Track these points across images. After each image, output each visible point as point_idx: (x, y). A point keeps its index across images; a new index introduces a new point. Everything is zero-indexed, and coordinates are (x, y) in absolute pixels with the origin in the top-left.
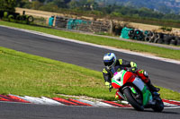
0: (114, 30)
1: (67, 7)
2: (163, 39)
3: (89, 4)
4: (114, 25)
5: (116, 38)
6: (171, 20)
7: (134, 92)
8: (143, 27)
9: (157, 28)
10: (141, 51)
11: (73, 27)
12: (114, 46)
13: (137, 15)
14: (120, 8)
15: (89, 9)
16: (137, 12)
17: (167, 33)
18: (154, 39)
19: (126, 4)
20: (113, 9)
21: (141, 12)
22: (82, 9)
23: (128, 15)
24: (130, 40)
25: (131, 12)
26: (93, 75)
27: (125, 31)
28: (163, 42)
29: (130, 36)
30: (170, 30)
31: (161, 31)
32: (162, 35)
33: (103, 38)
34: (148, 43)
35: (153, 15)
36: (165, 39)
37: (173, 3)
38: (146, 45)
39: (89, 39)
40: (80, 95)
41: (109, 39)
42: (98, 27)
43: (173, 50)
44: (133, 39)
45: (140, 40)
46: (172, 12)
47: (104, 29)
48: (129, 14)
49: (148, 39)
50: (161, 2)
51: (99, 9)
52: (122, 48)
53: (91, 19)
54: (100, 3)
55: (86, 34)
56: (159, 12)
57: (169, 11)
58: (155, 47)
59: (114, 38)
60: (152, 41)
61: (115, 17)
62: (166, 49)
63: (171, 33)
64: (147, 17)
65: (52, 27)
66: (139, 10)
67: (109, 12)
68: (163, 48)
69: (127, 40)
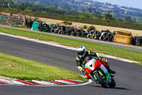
0: (26, 23)
2: (65, 31)
3: (6, 3)
4: (26, 20)
5: (28, 30)
6: (71, 16)
7: (101, 74)
8: (49, 22)
9: (60, 22)
10: (48, 40)
12: (27, 36)
14: (30, 6)
15: (7, 7)
16: (44, 9)
17: (68, 26)
18: (58, 31)
19: (36, 3)
20: (26, 7)
21: (48, 9)
23: (38, 12)
24: (39, 32)
25: (40, 9)
26: (10, 59)
27: (35, 25)
28: (65, 33)
29: (39, 28)
30: (71, 24)
31: (64, 25)
32: (64, 28)
33: (17, 30)
34: (53, 34)
35: (57, 12)
37: (73, 2)
38: (52, 36)
39: (6, 31)
41: (22, 31)
42: (14, 21)
43: (72, 40)
44: (42, 30)
45: (47, 31)
46: (73, 9)
47: (18, 23)
49: (53, 31)
50: (64, 1)
51: (15, 7)
52: (32, 38)
53: (8, 14)
54: (15, 2)
55: (4, 26)
56: (62, 9)
57: (70, 9)
58: (59, 37)
59: (26, 30)
61: (27, 13)
62: (67, 39)
63: (71, 26)
64: (52, 13)
66: (47, 7)
67: (23, 9)
68: (65, 38)
69: (37, 31)
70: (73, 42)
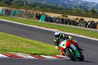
0: (37, 16)
1: (11, 4)
2: (63, 21)
3: (23, 3)
4: (37, 14)
6: (67, 11)
8: (52, 15)
9: (60, 16)
10: (51, 28)
11: (14, 15)
12: (37, 25)
13: (49, 8)
14: (39, 4)
15: (23, 5)
16: (49, 7)
17: (65, 18)
18: (58, 21)
19: (43, 2)
20: (36, 5)
21: (51, 7)
22: (19, 5)
25: (46, 7)
26: (25, 41)
27: (43, 17)
28: (63, 23)
29: (45, 20)
30: (67, 17)
31: (62, 17)
32: (63, 19)
33: (30, 21)
34: (55, 24)
35: (58, 9)
36: (64, 21)
37: (68, 2)
38: (54, 25)
39: (23, 21)
40: (18, 52)
41: (34, 21)
42: (28, 15)
43: (68, 27)
44: (47, 21)
45: (51, 22)
46: (68, 7)
47: (31, 16)
48: (45, 8)
49: (55, 22)
50: (62, 1)
51: (29, 5)
52: (41, 26)
53: (24, 10)
54: (29, 2)
55: (22, 18)
56: (61, 7)
58: (59, 26)
60: (57, 22)
61: (37, 9)
62: (65, 27)
64: (54, 10)
65: (3, 15)
66: (50, 5)
67: (34, 7)
68: (63, 26)
69: (44, 22)
70: (69, 29)
